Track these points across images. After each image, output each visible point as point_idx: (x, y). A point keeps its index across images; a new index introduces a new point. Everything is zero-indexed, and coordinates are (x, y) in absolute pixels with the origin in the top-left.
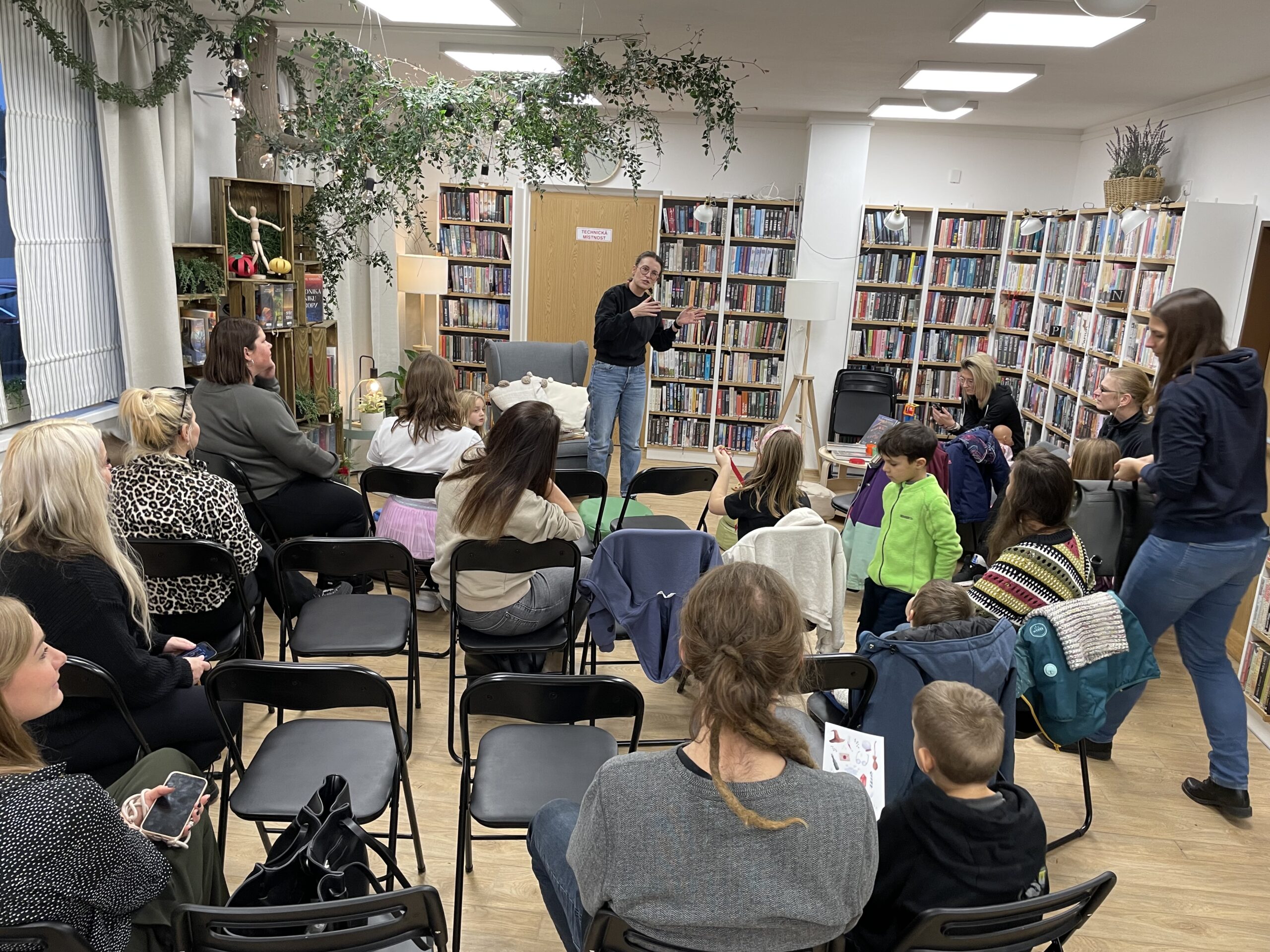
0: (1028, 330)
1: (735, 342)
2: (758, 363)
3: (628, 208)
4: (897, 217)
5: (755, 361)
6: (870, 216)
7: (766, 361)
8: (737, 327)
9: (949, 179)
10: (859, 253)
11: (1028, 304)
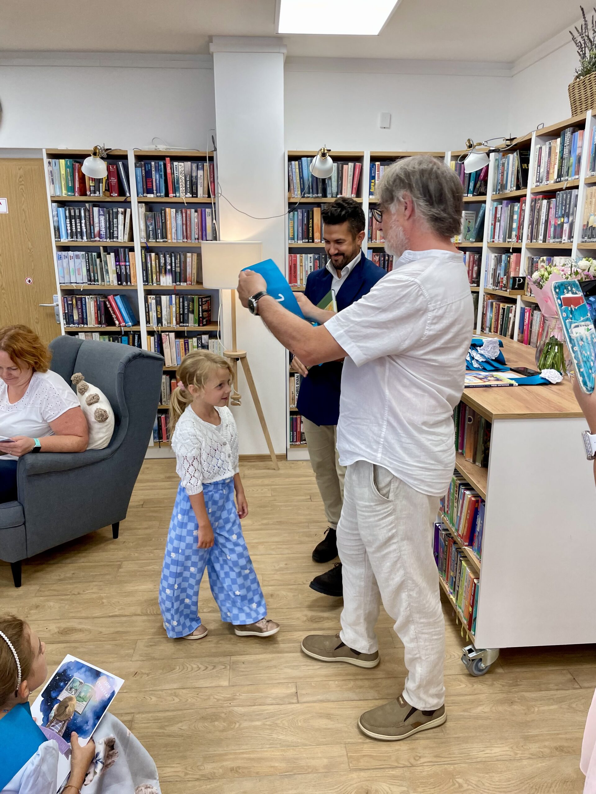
0: (478, 286)
1: (159, 321)
2: (186, 344)
3: (21, 172)
4: (324, 161)
5: (182, 341)
6: (295, 164)
7: (195, 340)
8: (159, 303)
9: (379, 124)
10: (287, 210)
11: (477, 257)
